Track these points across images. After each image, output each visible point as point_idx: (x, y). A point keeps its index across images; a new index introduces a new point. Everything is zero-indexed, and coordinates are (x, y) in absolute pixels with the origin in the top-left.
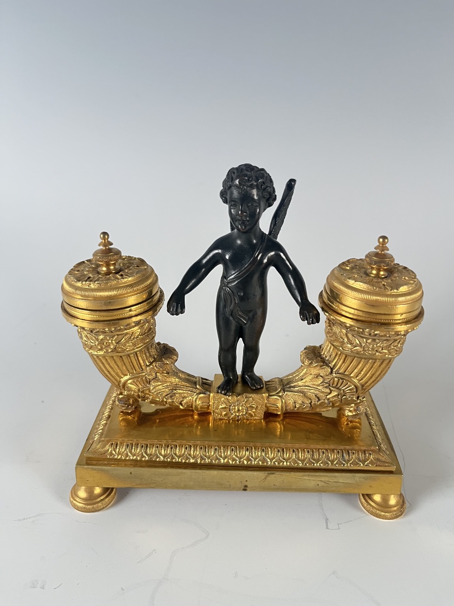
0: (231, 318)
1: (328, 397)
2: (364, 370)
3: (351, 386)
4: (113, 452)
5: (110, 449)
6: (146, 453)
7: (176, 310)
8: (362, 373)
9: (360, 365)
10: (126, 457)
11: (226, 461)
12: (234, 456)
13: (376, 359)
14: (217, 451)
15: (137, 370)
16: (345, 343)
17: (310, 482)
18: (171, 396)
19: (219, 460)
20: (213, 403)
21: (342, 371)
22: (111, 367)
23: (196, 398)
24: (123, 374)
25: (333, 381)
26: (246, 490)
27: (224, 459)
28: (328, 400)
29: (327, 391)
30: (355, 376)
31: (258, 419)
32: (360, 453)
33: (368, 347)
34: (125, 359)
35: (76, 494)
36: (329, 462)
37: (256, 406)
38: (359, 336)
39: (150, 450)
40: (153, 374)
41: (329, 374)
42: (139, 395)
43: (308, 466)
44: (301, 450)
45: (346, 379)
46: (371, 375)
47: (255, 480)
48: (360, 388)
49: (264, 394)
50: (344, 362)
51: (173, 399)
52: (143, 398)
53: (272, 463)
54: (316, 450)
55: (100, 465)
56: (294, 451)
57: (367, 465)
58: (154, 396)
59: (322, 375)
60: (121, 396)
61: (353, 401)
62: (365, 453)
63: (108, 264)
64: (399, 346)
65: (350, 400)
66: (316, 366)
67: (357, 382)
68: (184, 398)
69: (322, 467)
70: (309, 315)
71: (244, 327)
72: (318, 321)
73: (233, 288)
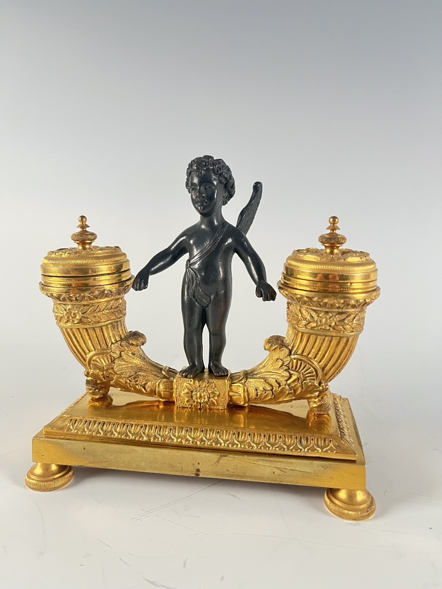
0: (194, 300)
1: (288, 382)
2: (321, 350)
3: (310, 368)
4: (71, 427)
5: (68, 424)
6: (102, 429)
7: (140, 285)
8: (320, 353)
9: (317, 343)
10: (82, 432)
11: (179, 440)
14: (171, 431)
15: (102, 346)
16: (300, 320)
17: (265, 469)
18: (134, 378)
19: (173, 439)
20: (176, 389)
21: (300, 352)
22: (77, 341)
23: (160, 382)
24: (89, 350)
25: (292, 364)
26: (198, 475)
27: (177, 438)
28: (289, 385)
29: (287, 374)
30: (313, 357)
31: (222, 410)
32: (320, 440)
33: (321, 321)
34: (91, 332)
35: (31, 472)
36: (285, 447)
37: (218, 393)
38: (312, 309)
39: (106, 426)
40: (118, 353)
41: (287, 356)
42: (103, 374)
43: (263, 450)
44: (257, 435)
45: (304, 360)
46: (329, 356)
47: (207, 463)
48: (320, 371)
49: (226, 381)
50: (301, 341)
51: (137, 381)
52: (108, 379)
53: (226, 445)
54: (273, 435)
55: (56, 438)
56: (250, 434)
57: (326, 451)
58: (119, 376)
59: (281, 358)
60: (89, 378)
61: (315, 388)
62: (325, 441)
63: (83, 243)
64: (354, 322)
65: (310, 385)
66: (276, 348)
67: (316, 363)
68: (147, 381)
69: (278, 451)
70: (264, 292)
71: (207, 309)
72: (273, 298)
73: (195, 269)
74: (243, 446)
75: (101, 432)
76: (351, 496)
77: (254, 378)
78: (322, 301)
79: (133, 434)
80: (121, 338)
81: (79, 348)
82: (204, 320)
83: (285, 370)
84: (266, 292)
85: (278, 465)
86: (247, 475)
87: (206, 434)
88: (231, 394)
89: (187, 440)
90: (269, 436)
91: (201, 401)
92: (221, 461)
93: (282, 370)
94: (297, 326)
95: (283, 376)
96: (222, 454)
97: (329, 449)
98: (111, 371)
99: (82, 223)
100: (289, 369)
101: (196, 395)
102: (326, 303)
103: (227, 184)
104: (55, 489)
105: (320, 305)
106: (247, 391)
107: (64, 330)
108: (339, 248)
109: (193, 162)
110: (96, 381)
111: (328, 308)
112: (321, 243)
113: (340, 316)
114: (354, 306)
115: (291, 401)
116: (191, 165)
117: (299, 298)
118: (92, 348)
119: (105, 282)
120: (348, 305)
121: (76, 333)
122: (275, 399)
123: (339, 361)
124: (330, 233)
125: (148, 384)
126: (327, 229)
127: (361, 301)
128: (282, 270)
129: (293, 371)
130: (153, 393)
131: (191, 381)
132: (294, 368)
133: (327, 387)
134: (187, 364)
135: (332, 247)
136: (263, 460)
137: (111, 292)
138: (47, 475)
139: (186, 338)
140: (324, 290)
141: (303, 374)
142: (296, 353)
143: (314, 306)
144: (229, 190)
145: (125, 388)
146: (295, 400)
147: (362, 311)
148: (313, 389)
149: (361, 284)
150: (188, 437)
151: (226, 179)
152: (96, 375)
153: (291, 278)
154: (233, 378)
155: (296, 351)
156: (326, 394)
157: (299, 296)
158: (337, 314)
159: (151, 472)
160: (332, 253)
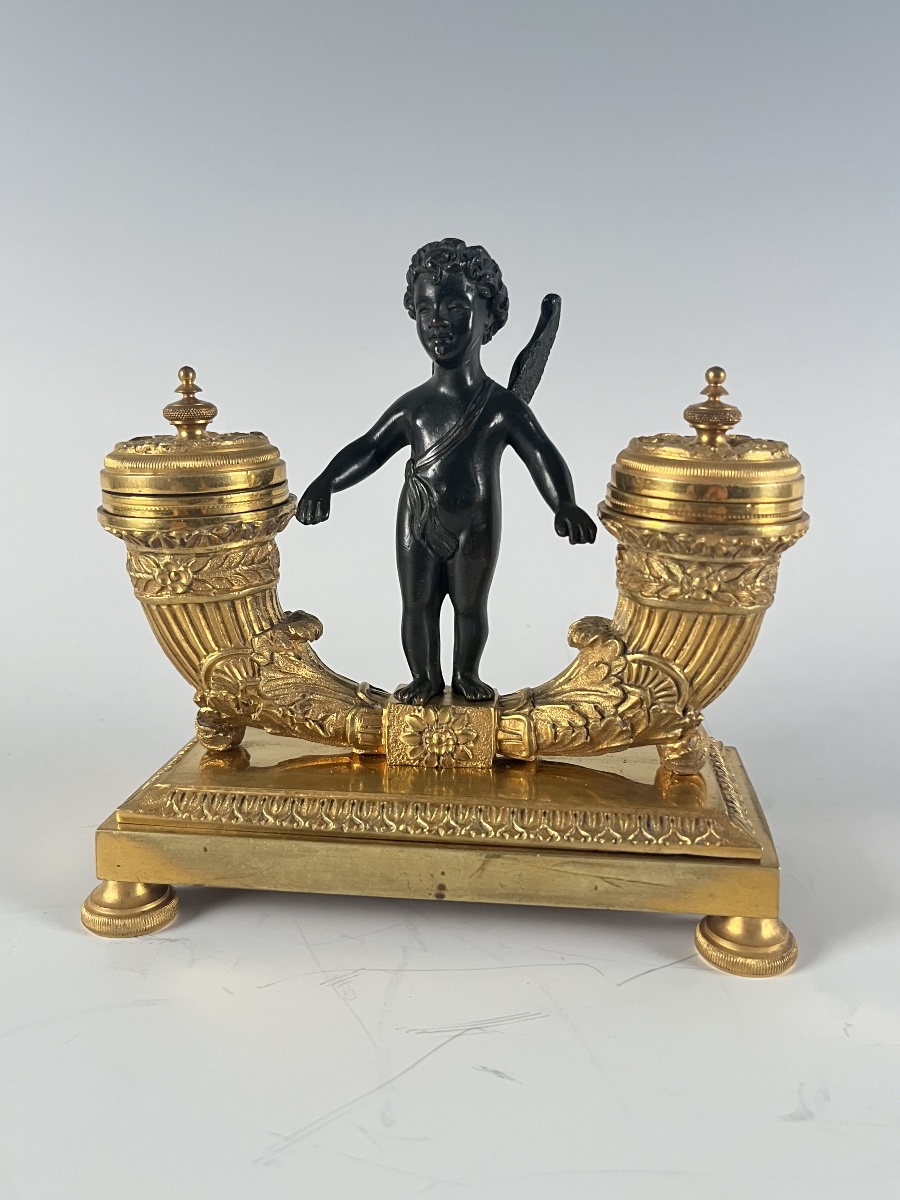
0: (424, 543)
1: (621, 709)
2: (690, 641)
3: (666, 680)
4: (175, 807)
5: (169, 803)
6: (240, 810)
7: (313, 513)
8: (686, 648)
9: (681, 629)
10: (200, 817)
14: (385, 811)
15: (234, 641)
16: (646, 582)
17: (579, 881)
18: (302, 706)
19: (388, 826)
20: (388, 727)
21: (645, 647)
22: (181, 630)
23: (354, 715)
24: (205, 649)
25: (630, 671)
26: (442, 896)
27: (398, 823)
28: (622, 715)
29: (618, 692)
30: (672, 657)
31: (482, 768)
32: (687, 821)
33: (689, 583)
34: (210, 611)
35: (94, 900)
36: (618, 835)
37: (475, 735)
38: (673, 559)
39: (249, 804)
40: (267, 654)
41: (619, 655)
42: (236, 699)
43: (573, 844)
44: (561, 813)
45: (654, 663)
46: (705, 655)
47: (460, 872)
48: (685, 686)
49: (492, 709)
50: (648, 626)
51: (306, 713)
52: (246, 708)
53: (498, 835)
54: (592, 815)
55: (145, 831)
56: (545, 813)
57: (701, 843)
58: (268, 702)
59: (607, 660)
60: (204, 710)
61: (675, 718)
62: (697, 822)
63: (190, 425)
64: (758, 584)
65: (667, 714)
66: (595, 641)
67: (677, 670)
68: (329, 712)
69: (604, 845)
70: (573, 525)
72: (590, 538)
73: (427, 479)
74: (532, 836)
75: (239, 815)
76: (752, 928)
77: (551, 704)
78: (694, 541)
79: (305, 819)
80: (272, 624)
81: (185, 645)
82: (442, 587)
83: (615, 685)
84: (574, 526)
85: (606, 872)
86: (543, 893)
87: (457, 815)
88: (501, 735)
89: (418, 827)
90: (585, 816)
91: (440, 751)
92: (490, 868)
93: (607, 686)
94: (639, 595)
95: (611, 697)
96: (491, 853)
97: (707, 839)
98: (251, 692)
99: (187, 382)
100: (622, 682)
101: (431, 738)
102: (702, 544)
103: (492, 298)
104: (147, 931)
105: (689, 549)
106: (535, 728)
107: (154, 608)
108: (727, 433)
109: (422, 254)
110: (219, 714)
111: (705, 556)
112: (688, 424)
113: (730, 573)
114: (757, 552)
115: (624, 747)
116: (417, 259)
117: (646, 536)
118: (213, 645)
119: (241, 506)
120: (746, 547)
121: (179, 614)
122: (592, 745)
123: (725, 664)
124: (708, 402)
125: (330, 718)
126: (702, 393)
127: (773, 540)
128: (608, 478)
129: (630, 685)
130: (339, 737)
131: (419, 711)
132: (633, 680)
133: (700, 717)
134: (408, 679)
135: (713, 432)
136: (573, 862)
137: (254, 527)
138: (127, 904)
139: (409, 623)
140: (698, 519)
141: (650, 691)
142: (636, 651)
143: (676, 552)
144: (496, 309)
145: (282, 729)
146: (633, 745)
147: (774, 561)
148: (671, 721)
149: (773, 505)
150: (419, 820)
151: (491, 287)
152: (219, 701)
153: (626, 495)
154: (504, 705)
155: (637, 645)
156: (697, 733)
157: (647, 532)
158: (724, 568)
159: (344, 893)
160: (712, 442)
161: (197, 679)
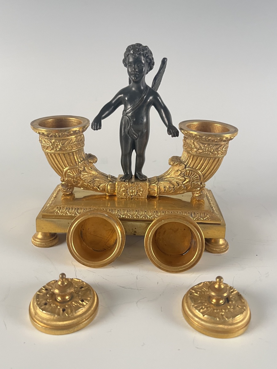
0: (128, 135)
1: (184, 183)
2: (204, 165)
3: (197, 175)
4: (58, 211)
5: (56, 210)
6: (78, 212)
7: (97, 127)
8: (203, 167)
9: (202, 162)
10: (66, 214)
11: (124, 217)
12: (129, 214)
13: (211, 158)
14: (119, 212)
15: (73, 164)
16: (193, 148)
18: (93, 182)
19: (120, 216)
20: (117, 188)
21: (191, 166)
22: (58, 161)
23: (108, 184)
24: (65, 166)
25: (187, 173)
26: (135, 234)
27: (123, 215)
29: (183, 179)
30: (199, 169)
31: (144, 199)
32: (202, 214)
33: (205, 149)
34: (66, 155)
37: (142, 190)
38: (201, 142)
39: (80, 211)
40: (83, 167)
41: (184, 168)
42: (74, 180)
45: (193, 170)
46: (208, 169)
47: (140, 228)
48: (202, 177)
49: (147, 183)
50: (192, 160)
51: (94, 184)
52: (77, 183)
53: (150, 218)
55: (50, 218)
56: (163, 212)
57: (205, 219)
58: (83, 181)
59: (180, 169)
60: (63, 183)
61: (198, 185)
62: (204, 214)
64: (223, 149)
65: (196, 184)
66: (177, 164)
67: (200, 172)
71: (136, 141)
72: (177, 135)
73: (129, 116)
77: (164, 181)
78: (208, 138)
80: (83, 159)
81: (59, 165)
82: (133, 147)
83: (182, 176)
84: (173, 132)
87: (139, 213)
88: (150, 190)
89: (128, 216)
91: (132, 194)
93: (180, 177)
94: (190, 152)
95: (181, 180)
97: (207, 218)
98: (79, 178)
100: (184, 176)
101: (130, 191)
102: (210, 139)
103: (150, 63)
105: (206, 140)
106: (159, 188)
107: (49, 154)
109: (130, 48)
110: (68, 184)
111: (210, 142)
113: (216, 147)
114: (225, 141)
115: (184, 193)
117: (194, 136)
118: (67, 165)
120: (222, 140)
121: (57, 156)
122: (175, 192)
123: (213, 171)
125: (101, 185)
127: (229, 138)
129: (186, 177)
130: (104, 190)
132: (187, 175)
133: (205, 185)
138: (46, 238)
139: (123, 158)
141: (192, 179)
142: (189, 167)
145: (86, 188)
146: (186, 192)
147: (228, 143)
151: (150, 59)
152: (68, 181)
154: (150, 181)
155: (189, 165)
156: (204, 189)
158: (215, 145)
161: (62, 175)
